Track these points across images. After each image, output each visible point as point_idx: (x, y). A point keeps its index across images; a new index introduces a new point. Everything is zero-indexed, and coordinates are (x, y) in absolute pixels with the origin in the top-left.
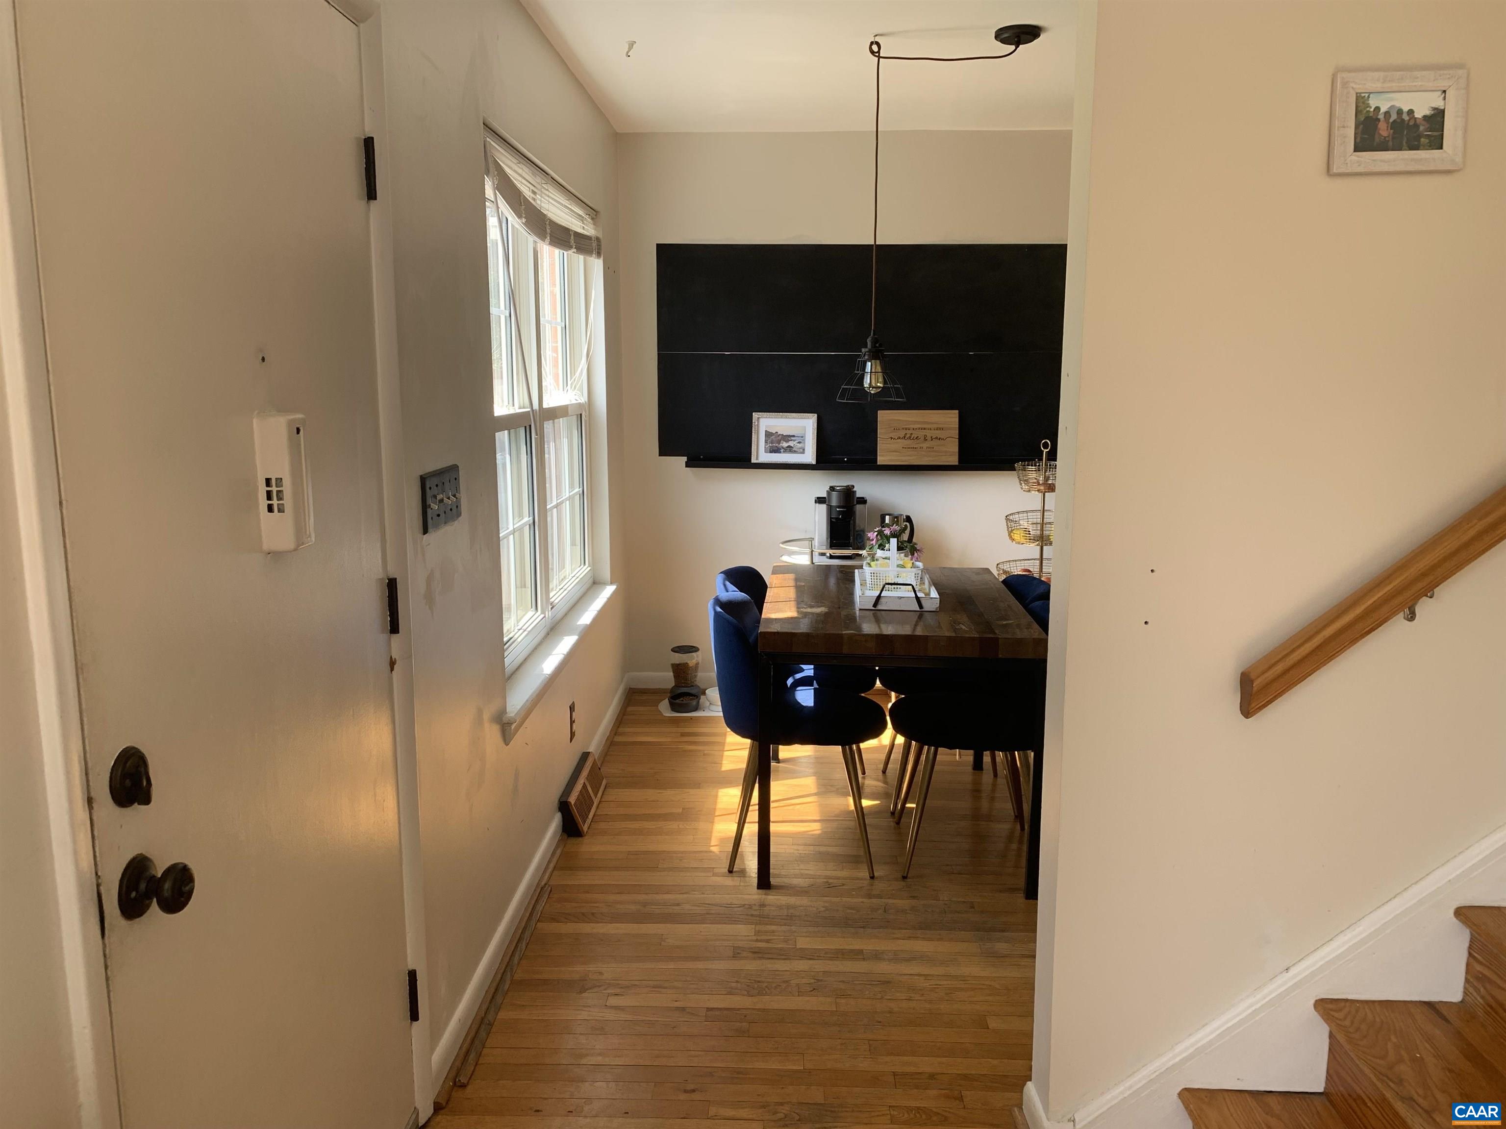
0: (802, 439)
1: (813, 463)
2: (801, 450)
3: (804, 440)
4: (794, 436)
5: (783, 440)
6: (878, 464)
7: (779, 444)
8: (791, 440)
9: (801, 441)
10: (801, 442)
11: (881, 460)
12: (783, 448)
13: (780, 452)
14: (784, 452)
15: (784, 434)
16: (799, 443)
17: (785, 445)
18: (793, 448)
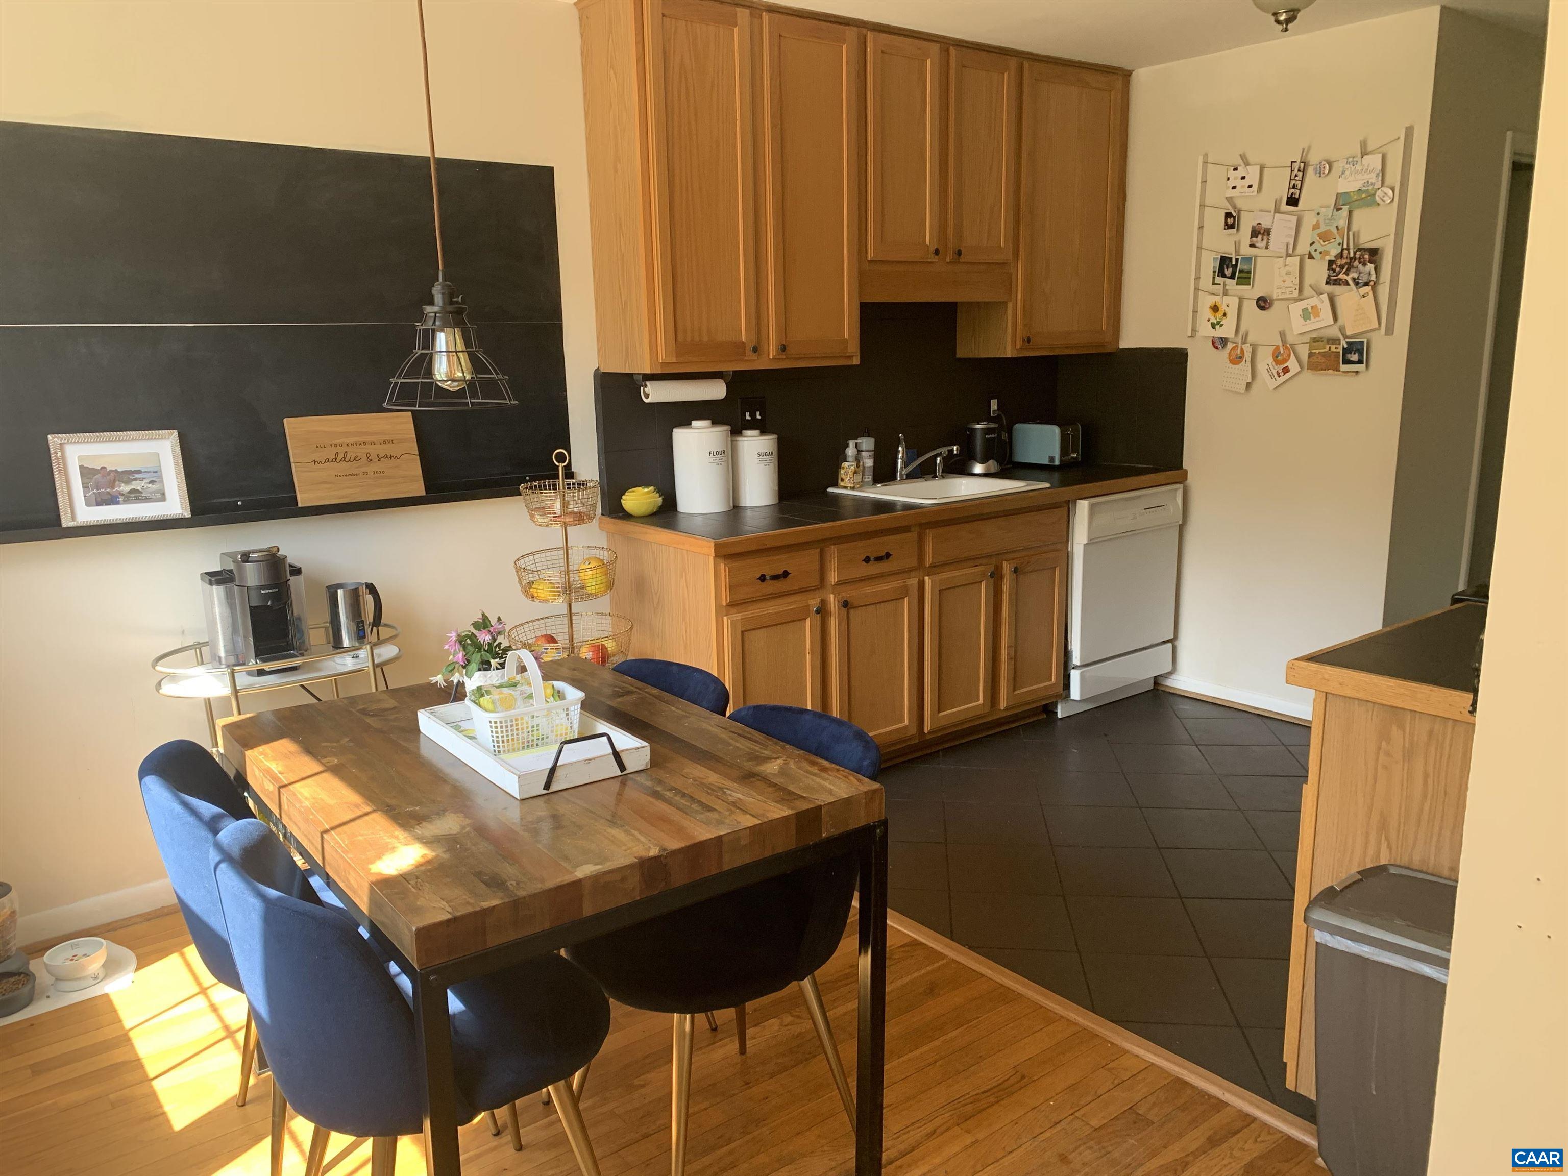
0: (156, 476)
1: (187, 516)
2: (159, 496)
3: (161, 477)
4: (139, 472)
5: (119, 481)
6: (300, 505)
7: (113, 487)
8: (135, 479)
9: (154, 479)
10: (155, 481)
11: (303, 499)
12: (123, 495)
13: (118, 503)
14: (124, 501)
15: (120, 470)
16: (152, 482)
17: (125, 488)
18: (141, 492)
